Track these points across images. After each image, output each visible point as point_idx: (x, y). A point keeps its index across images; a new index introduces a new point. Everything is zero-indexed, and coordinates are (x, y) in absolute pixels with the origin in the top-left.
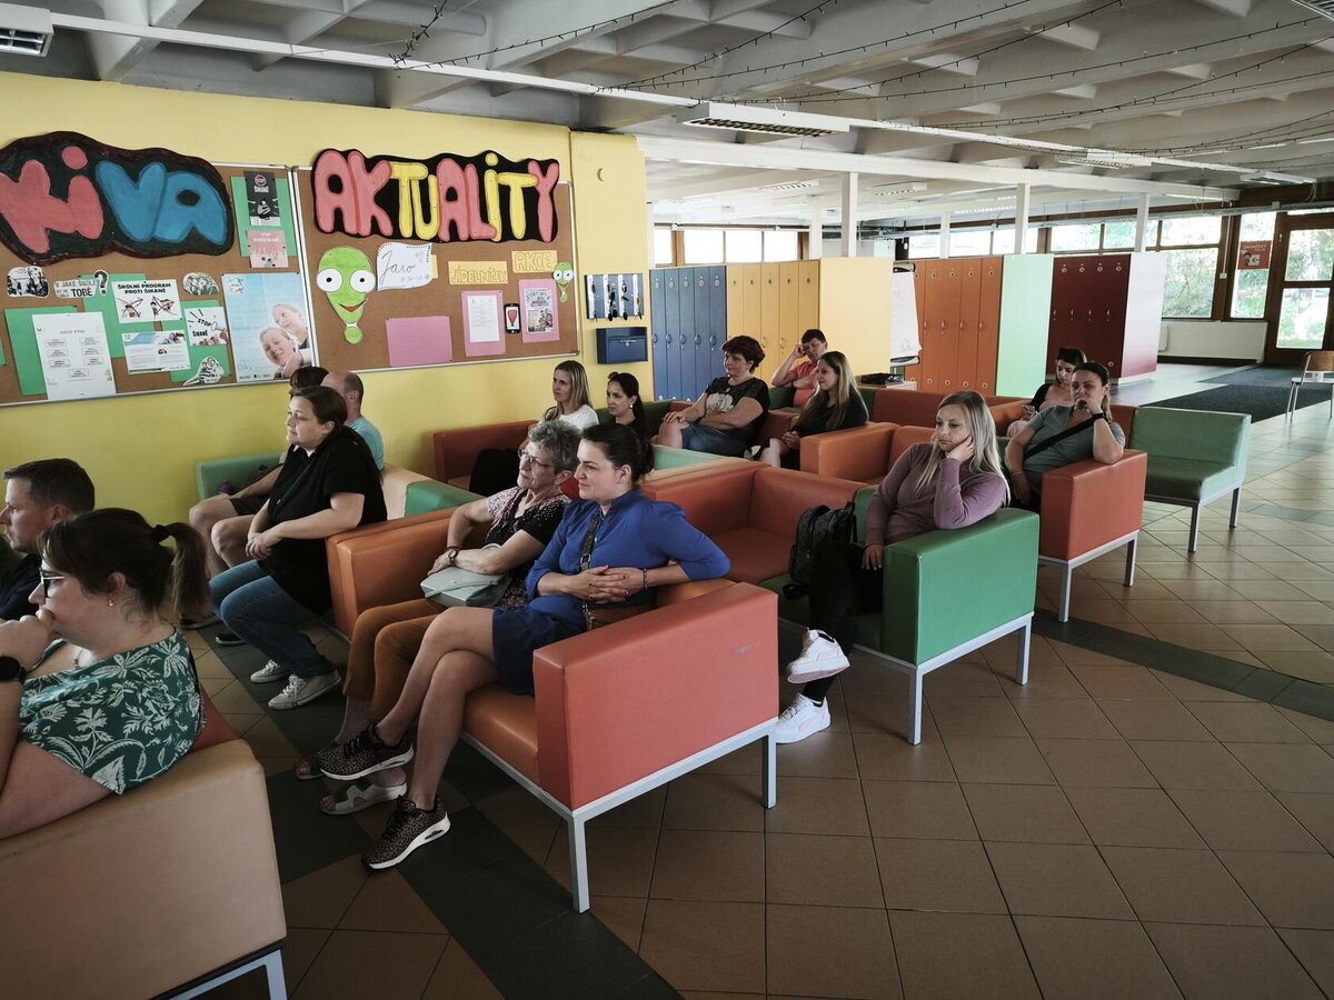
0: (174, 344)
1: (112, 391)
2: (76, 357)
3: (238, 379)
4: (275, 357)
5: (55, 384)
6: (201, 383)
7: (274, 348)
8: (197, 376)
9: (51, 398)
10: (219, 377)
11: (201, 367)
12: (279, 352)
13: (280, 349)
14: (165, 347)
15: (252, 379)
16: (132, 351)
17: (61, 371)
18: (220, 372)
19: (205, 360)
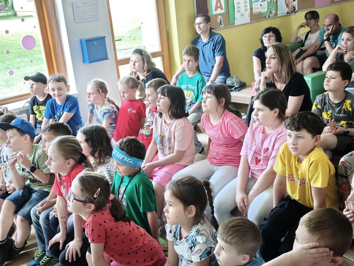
0: (264, 2)
1: (249, 21)
2: (242, 9)
3: (278, 15)
4: (287, 6)
5: (237, 19)
6: (269, 17)
7: (287, 2)
8: (268, 14)
9: (236, 24)
10: (273, 14)
11: (270, 11)
12: (288, 3)
13: (289, 2)
14: (262, 3)
15: (281, 15)
16: (254, 5)
17: (239, 14)
18: (274, 12)
19: (271, 8)
